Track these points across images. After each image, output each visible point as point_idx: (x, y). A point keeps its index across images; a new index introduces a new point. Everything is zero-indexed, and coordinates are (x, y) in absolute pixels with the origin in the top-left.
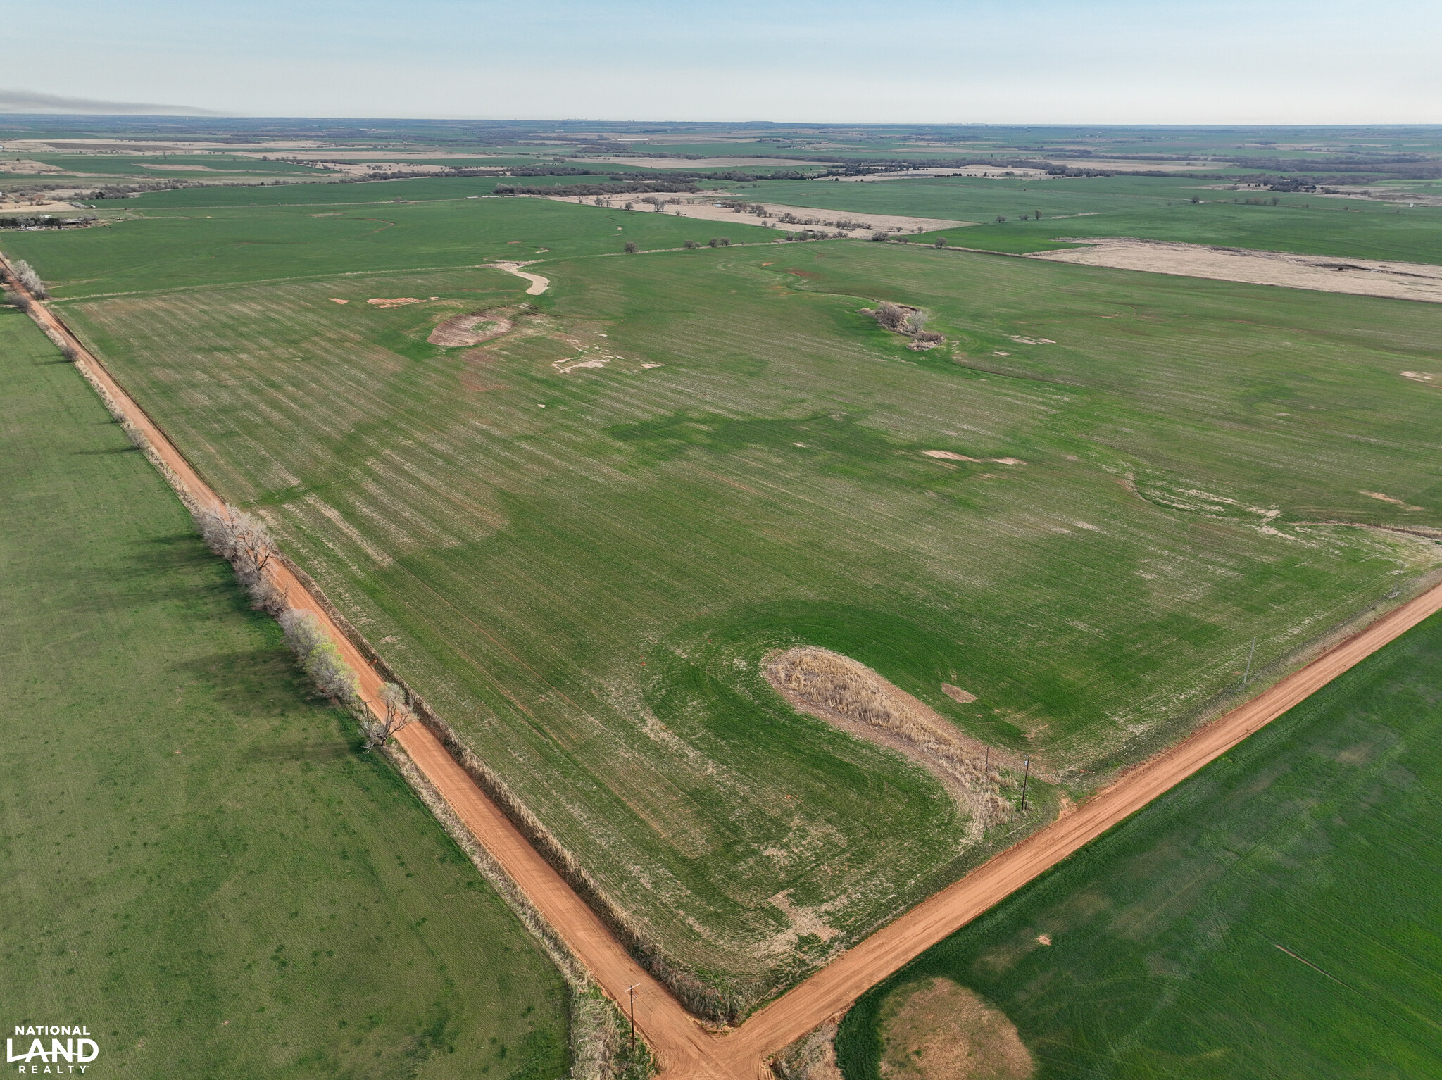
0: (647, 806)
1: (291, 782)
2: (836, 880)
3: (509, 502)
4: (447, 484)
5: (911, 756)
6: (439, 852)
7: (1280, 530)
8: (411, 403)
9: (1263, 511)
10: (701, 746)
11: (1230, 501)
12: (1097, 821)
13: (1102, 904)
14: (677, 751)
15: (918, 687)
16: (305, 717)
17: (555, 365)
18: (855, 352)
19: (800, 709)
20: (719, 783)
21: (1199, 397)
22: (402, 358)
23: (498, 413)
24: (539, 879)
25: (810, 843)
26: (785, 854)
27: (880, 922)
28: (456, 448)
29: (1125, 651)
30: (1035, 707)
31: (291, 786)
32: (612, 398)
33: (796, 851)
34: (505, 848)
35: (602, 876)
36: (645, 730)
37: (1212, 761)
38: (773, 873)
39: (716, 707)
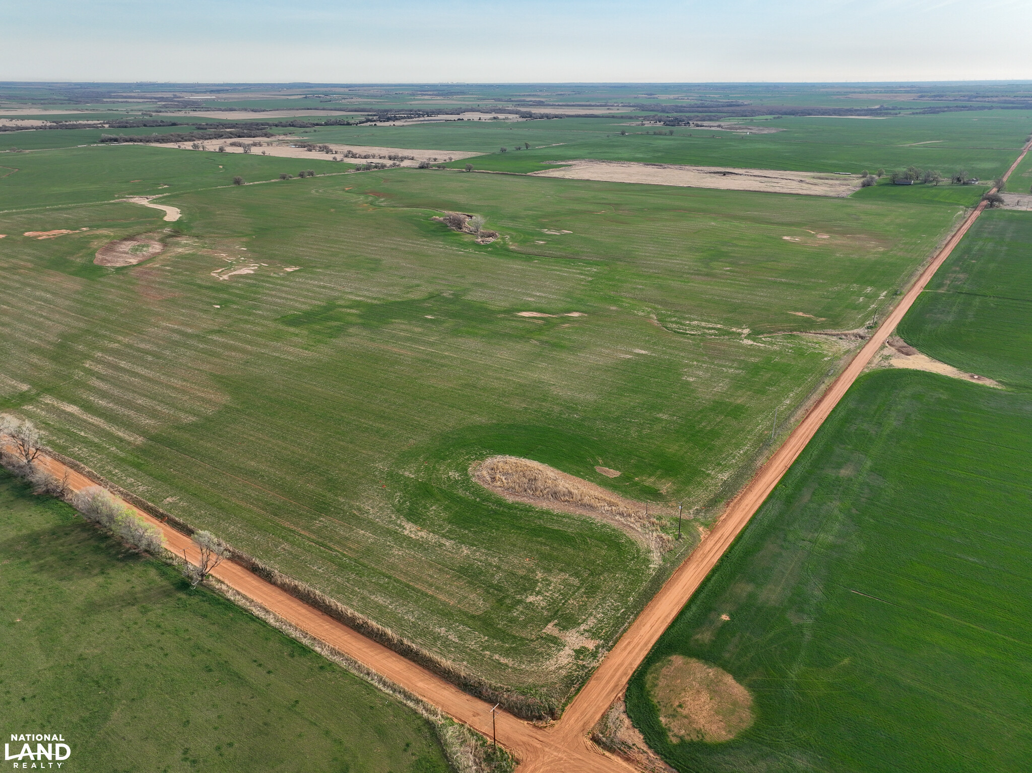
0: (431, 585)
1: (136, 623)
2: (583, 608)
3: (222, 382)
4: (163, 374)
5: (597, 518)
6: (286, 651)
7: (754, 341)
8: (103, 314)
9: (740, 330)
10: (451, 536)
11: (719, 326)
12: (725, 537)
13: (750, 588)
14: (435, 543)
15: (581, 472)
16: (124, 571)
17: (214, 274)
18: (440, 248)
19: (510, 499)
20: (475, 559)
21: (675, 261)
22: (78, 279)
23: (183, 315)
24: (371, 653)
25: (555, 588)
26: (541, 598)
27: (622, 629)
28: (158, 346)
29: (697, 428)
30: (659, 473)
31: (137, 627)
32: (272, 296)
33: (547, 595)
34: (335, 637)
35: (419, 641)
36: (406, 533)
37: (774, 488)
38: (539, 612)
39: (450, 508)
